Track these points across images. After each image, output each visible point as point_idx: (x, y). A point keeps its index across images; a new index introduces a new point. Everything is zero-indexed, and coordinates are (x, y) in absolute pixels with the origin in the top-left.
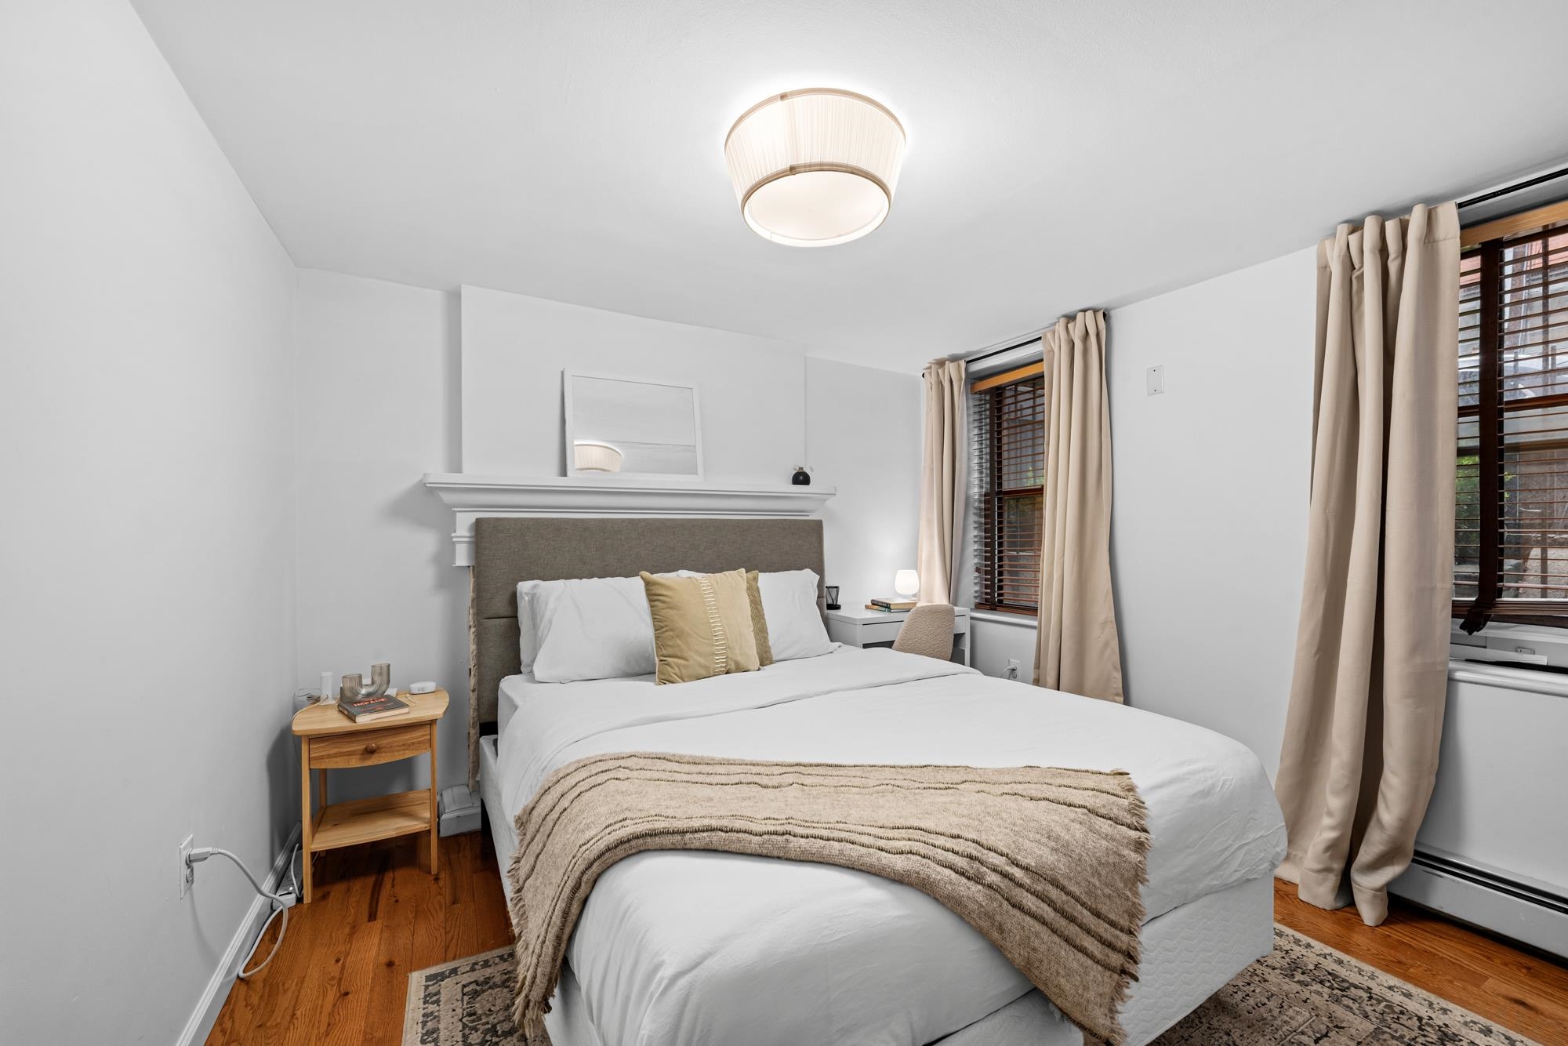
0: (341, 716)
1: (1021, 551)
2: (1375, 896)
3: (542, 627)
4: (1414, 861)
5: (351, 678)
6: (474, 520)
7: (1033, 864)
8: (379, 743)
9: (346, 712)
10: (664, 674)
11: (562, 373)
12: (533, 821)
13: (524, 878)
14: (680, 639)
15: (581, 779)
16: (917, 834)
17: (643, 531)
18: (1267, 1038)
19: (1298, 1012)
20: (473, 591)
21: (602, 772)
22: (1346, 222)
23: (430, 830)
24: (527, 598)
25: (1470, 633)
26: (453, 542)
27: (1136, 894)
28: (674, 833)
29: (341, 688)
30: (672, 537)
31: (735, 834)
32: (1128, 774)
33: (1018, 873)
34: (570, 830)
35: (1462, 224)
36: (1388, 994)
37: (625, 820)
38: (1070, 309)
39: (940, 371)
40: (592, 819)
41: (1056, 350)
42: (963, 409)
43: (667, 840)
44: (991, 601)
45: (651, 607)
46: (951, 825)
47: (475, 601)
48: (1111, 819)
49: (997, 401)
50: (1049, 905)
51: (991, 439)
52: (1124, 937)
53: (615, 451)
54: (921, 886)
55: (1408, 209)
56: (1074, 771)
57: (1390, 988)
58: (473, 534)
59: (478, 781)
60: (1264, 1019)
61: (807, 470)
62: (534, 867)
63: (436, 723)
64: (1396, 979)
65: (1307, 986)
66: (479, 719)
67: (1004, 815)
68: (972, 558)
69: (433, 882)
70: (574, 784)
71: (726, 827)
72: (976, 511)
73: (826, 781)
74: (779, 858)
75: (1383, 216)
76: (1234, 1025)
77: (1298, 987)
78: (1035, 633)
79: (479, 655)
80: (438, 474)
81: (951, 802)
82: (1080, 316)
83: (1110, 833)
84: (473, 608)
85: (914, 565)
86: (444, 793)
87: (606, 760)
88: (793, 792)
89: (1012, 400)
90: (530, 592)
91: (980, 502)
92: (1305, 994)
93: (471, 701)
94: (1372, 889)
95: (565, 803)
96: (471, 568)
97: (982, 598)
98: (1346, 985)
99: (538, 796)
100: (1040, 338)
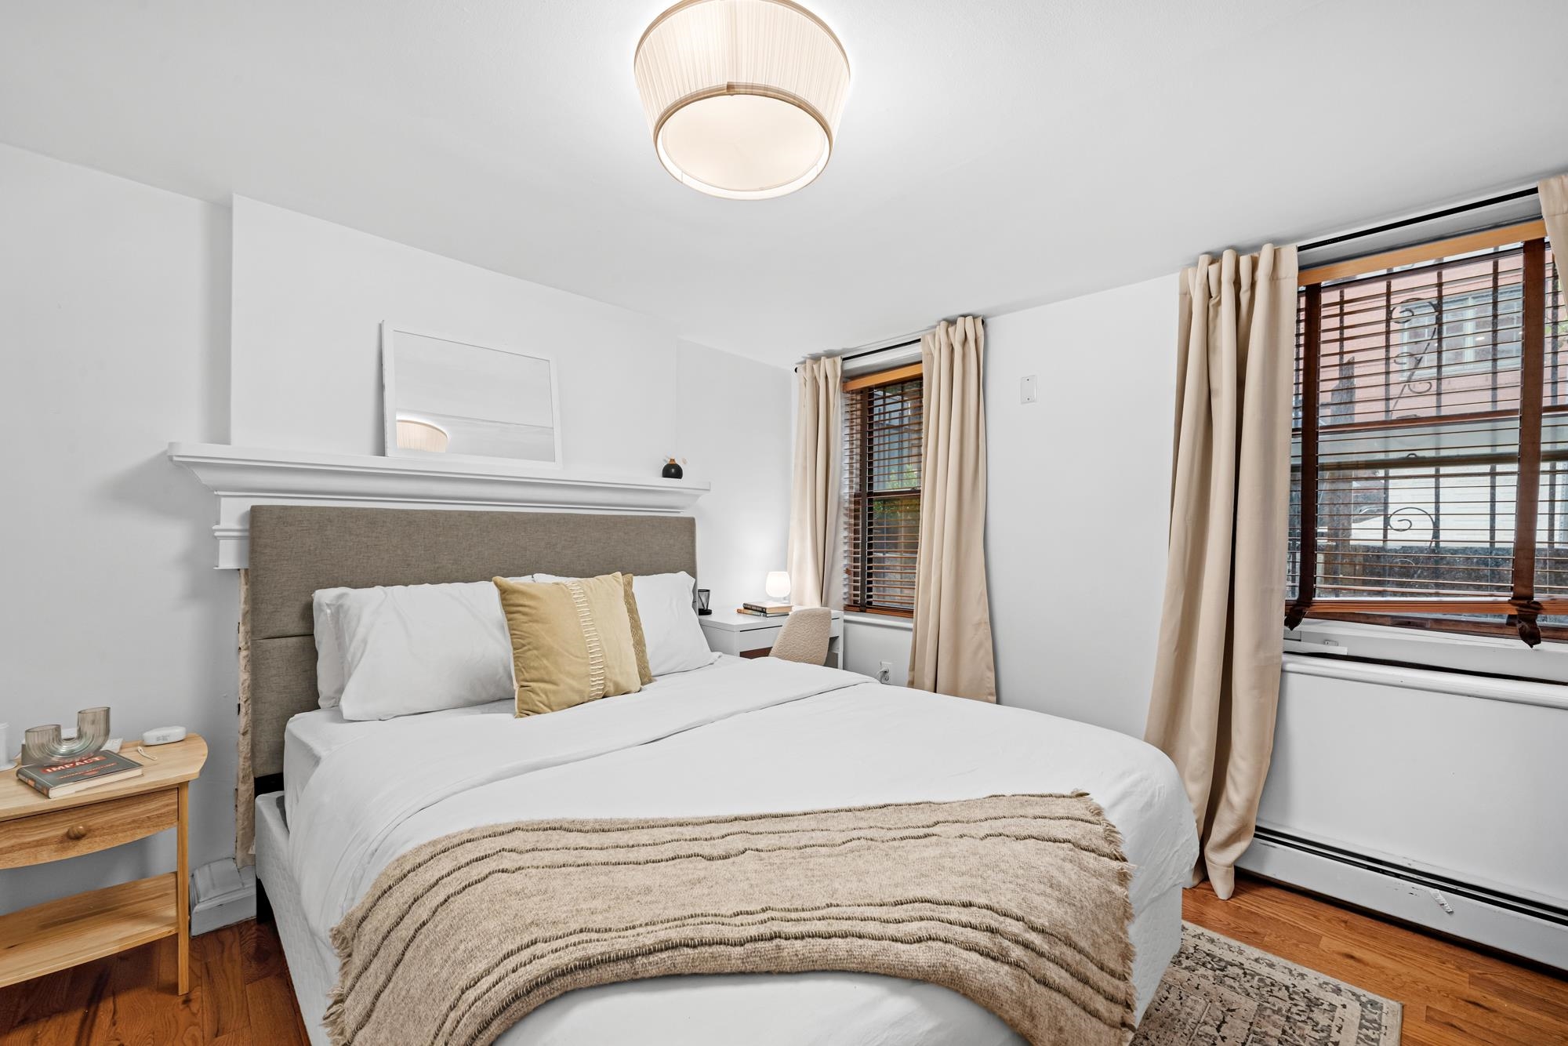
0: (22, 789)
1: (887, 552)
2: (1227, 872)
3: (352, 650)
4: (1256, 836)
5: (41, 731)
6: (249, 509)
7: (1047, 924)
8: (90, 824)
9: (31, 783)
10: (527, 703)
11: (380, 326)
12: (365, 938)
13: (354, 1026)
14: (547, 659)
15: (444, 872)
16: (926, 910)
17: (487, 527)
18: (1179, 1035)
19: (1195, 1001)
20: (245, 602)
21: (477, 860)
22: (1206, 253)
23: (177, 934)
24: (329, 611)
25: (1292, 629)
26: (216, 537)
27: (1125, 933)
28: (618, 959)
29: (23, 746)
30: (523, 534)
31: (707, 948)
32: (1088, 794)
33: (1035, 938)
34: (438, 960)
35: (1301, 265)
36: (1257, 967)
37: (534, 942)
38: (951, 313)
39: (815, 366)
40: (476, 942)
41: (936, 355)
42: (838, 407)
43: (607, 973)
44: (861, 604)
45: (509, 620)
46: (955, 888)
47: (249, 616)
48: (1093, 851)
49: (869, 401)
50: (1066, 970)
51: (862, 440)
52: (1121, 984)
53: (441, 431)
54: (952, 983)
55: (1258, 247)
56: (1038, 796)
57: (1256, 960)
58: (247, 527)
59: (254, 857)
60: (1171, 1015)
61: (678, 462)
62: (372, 1011)
63: (187, 786)
64: (1258, 950)
65: (1194, 971)
66: (254, 771)
67: (1003, 866)
68: (842, 561)
69: (181, 1007)
70: (434, 880)
71: (692, 939)
72: (846, 512)
73: (785, 840)
74: (769, 973)
75: (1238, 252)
76: (1148, 1027)
77: (1186, 974)
78: (910, 634)
79: (255, 687)
80: (193, 444)
81: (942, 856)
82: (960, 321)
83: (1097, 868)
84: (244, 624)
85: (784, 566)
86: (197, 873)
87: (478, 839)
88: (748, 862)
89: (881, 402)
90: (334, 602)
91: (850, 502)
92: (1195, 981)
93: (241, 748)
94: (1225, 866)
95: (421, 912)
96: (242, 572)
97: (851, 600)
98: (1223, 964)
99: (370, 900)
100: (919, 340)
